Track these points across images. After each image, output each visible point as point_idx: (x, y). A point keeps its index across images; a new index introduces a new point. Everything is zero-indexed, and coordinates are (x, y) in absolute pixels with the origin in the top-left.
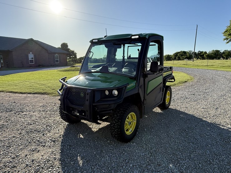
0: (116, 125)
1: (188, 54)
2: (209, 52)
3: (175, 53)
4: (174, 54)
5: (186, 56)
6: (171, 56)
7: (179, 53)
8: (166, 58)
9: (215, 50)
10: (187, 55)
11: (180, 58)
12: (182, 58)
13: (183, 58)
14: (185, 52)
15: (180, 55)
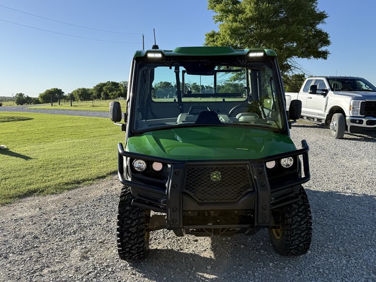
0: (304, 224)
1: (122, 87)
2: (155, 86)
3: (98, 86)
4: (95, 88)
5: (118, 92)
6: (90, 92)
7: (104, 85)
8: (80, 95)
9: (163, 81)
10: (120, 90)
11: (109, 95)
12: (112, 94)
13: (114, 95)
14: (115, 85)
15: (108, 89)
